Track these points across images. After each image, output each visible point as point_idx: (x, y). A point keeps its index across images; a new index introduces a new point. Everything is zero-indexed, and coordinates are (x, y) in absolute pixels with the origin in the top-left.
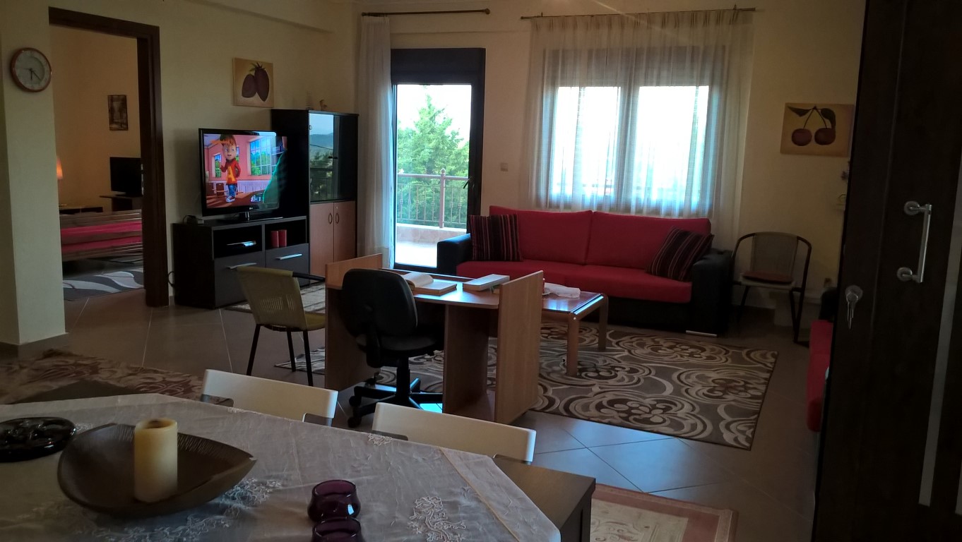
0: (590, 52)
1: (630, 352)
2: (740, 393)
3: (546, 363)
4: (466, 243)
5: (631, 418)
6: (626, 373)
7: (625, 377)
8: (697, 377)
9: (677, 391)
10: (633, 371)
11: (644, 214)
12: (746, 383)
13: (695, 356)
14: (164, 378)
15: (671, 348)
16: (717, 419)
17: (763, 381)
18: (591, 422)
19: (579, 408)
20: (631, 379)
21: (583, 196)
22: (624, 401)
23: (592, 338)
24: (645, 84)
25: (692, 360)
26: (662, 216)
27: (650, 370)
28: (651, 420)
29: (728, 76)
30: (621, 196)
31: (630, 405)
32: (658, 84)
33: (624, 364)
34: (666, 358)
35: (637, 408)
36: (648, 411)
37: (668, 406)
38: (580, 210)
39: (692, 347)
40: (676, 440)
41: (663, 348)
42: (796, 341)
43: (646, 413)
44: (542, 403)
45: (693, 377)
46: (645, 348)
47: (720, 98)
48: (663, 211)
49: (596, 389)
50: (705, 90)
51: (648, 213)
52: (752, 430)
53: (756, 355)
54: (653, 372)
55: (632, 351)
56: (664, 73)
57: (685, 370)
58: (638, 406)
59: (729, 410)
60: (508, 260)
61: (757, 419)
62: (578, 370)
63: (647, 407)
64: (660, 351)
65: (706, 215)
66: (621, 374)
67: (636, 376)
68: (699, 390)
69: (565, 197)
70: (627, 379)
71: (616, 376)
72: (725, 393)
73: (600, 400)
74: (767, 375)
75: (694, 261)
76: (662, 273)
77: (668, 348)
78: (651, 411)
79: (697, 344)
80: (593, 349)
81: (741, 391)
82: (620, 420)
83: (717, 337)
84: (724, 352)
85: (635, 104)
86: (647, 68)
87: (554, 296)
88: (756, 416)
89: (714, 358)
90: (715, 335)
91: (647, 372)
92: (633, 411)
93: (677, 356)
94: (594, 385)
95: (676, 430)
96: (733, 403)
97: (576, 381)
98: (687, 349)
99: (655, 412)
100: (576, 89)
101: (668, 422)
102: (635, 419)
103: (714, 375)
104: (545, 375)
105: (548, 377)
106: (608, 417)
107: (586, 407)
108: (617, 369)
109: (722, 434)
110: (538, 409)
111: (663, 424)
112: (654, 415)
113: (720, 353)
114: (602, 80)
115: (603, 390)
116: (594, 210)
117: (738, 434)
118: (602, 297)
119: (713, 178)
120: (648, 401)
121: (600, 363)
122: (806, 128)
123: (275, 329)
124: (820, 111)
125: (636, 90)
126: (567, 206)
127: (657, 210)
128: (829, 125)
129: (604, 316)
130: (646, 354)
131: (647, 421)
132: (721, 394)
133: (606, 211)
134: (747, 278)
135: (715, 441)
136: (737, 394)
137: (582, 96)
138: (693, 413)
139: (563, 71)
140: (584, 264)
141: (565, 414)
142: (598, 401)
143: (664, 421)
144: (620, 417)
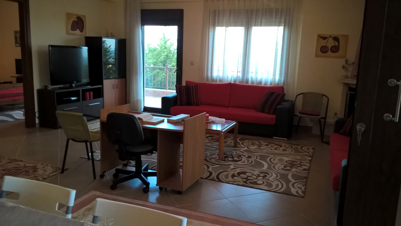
0: (230, 11)
1: (248, 147)
2: (298, 168)
3: (209, 154)
4: (175, 98)
5: (248, 182)
6: (246, 158)
7: (245, 160)
8: (279, 160)
9: (269, 168)
10: (249, 157)
11: (255, 85)
12: (301, 162)
13: (278, 149)
14: (25, 164)
15: (266, 145)
16: (288, 182)
17: (308, 161)
18: (229, 184)
19: (223, 177)
20: (249, 161)
21: (228, 76)
22: (244, 173)
23: (231, 141)
24: (255, 26)
25: (276, 151)
26: (263, 85)
27: (257, 156)
28: (258, 182)
29: (292, 23)
30: (244, 76)
31: (248, 175)
32: (261, 26)
33: (245, 154)
34: (264, 151)
35: (251, 176)
36: (256, 178)
37: (265, 175)
38: (226, 83)
39: (276, 145)
40: (269, 193)
41: (263, 146)
42: (322, 141)
43: (255, 179)
44: (206, 174)
45: (277, 160)
46: (255, 145)
47: (288, 32)
48: (263, 83)
49: (232, 167)
50: (281, 28)
51: (257, 84)
52: (304, 187)
53: (305, 148)
54: (259, 158)
55: (249, 147)
56: (264, 21)
57: (273, 156)
58: (251, 175)
59: (294, 176)
60: (194, 105)
61: (306, 181)
62: (224, 157)
63: (255, 175)
64: (261, 147)
65: (282, 85)
66: (244, 159)
67: (250, 160)
68: (280, 166)
69: (220, 77)
70: (246, 161)
71: (241, 160)
72: (291, 167)
73: (234, 172)
74: (310, 158)
75: (277, 105)
76: (263, 111)
77: (265, 145)
78: (257, 177)
79: (278, 143)
80: (231, 147)
81: (298, 167)
82: (242, 183)
83: (287, 140)
84: (290, 147)
85: (250, 35)
86: (256, 18)
87: (214, 123)
88: (306, 180)
89: (286, 150)
90: (286, 139)
91: (256, 158)
92: (249, 178)
93: (269, 150)
94: (231, 164)
95: (269, 188)
96: (295, 173)
97: (223, 163)
98: (274, 146)
99: (258, 178)
100: (224, 28)
101: (265, 184)
102: (250, 182)
103: (286, 159)
104: (208, 160)
105: (210, 161)
106: (237, 182)
107: (227, 176)
108: (242, 156)
109: (291, 189)
110: (204, 178)
111: (263, 185)
112: (259, 180)
113: (288, 147)
114: (236, 24)
115: (235, 167)
116: (232, 82)
117: (298, 189)
118: (235, 123)
119: (285, 68)
120: (256, 173)
121: (234, 153)
122: (326, 45)
123: (76, 141)
124: (333, 38)
125: (251, 28)
126: (220, 81)
127: (260, 83)
128: (337, 44)
129: (236, 131)
130: (255, 149)
131: (255, 183)
132: (289, 168)
133: (238, 83)
134: (300, 113)
135: (287, 193)
136: (297, 168)
137: (227, 31)
138: (276, 178)
139: (218, 20)
140: (228, 107)
141: (217, 180)
142: (232, 173)
143: (264, 183)
144: (243, 181)
